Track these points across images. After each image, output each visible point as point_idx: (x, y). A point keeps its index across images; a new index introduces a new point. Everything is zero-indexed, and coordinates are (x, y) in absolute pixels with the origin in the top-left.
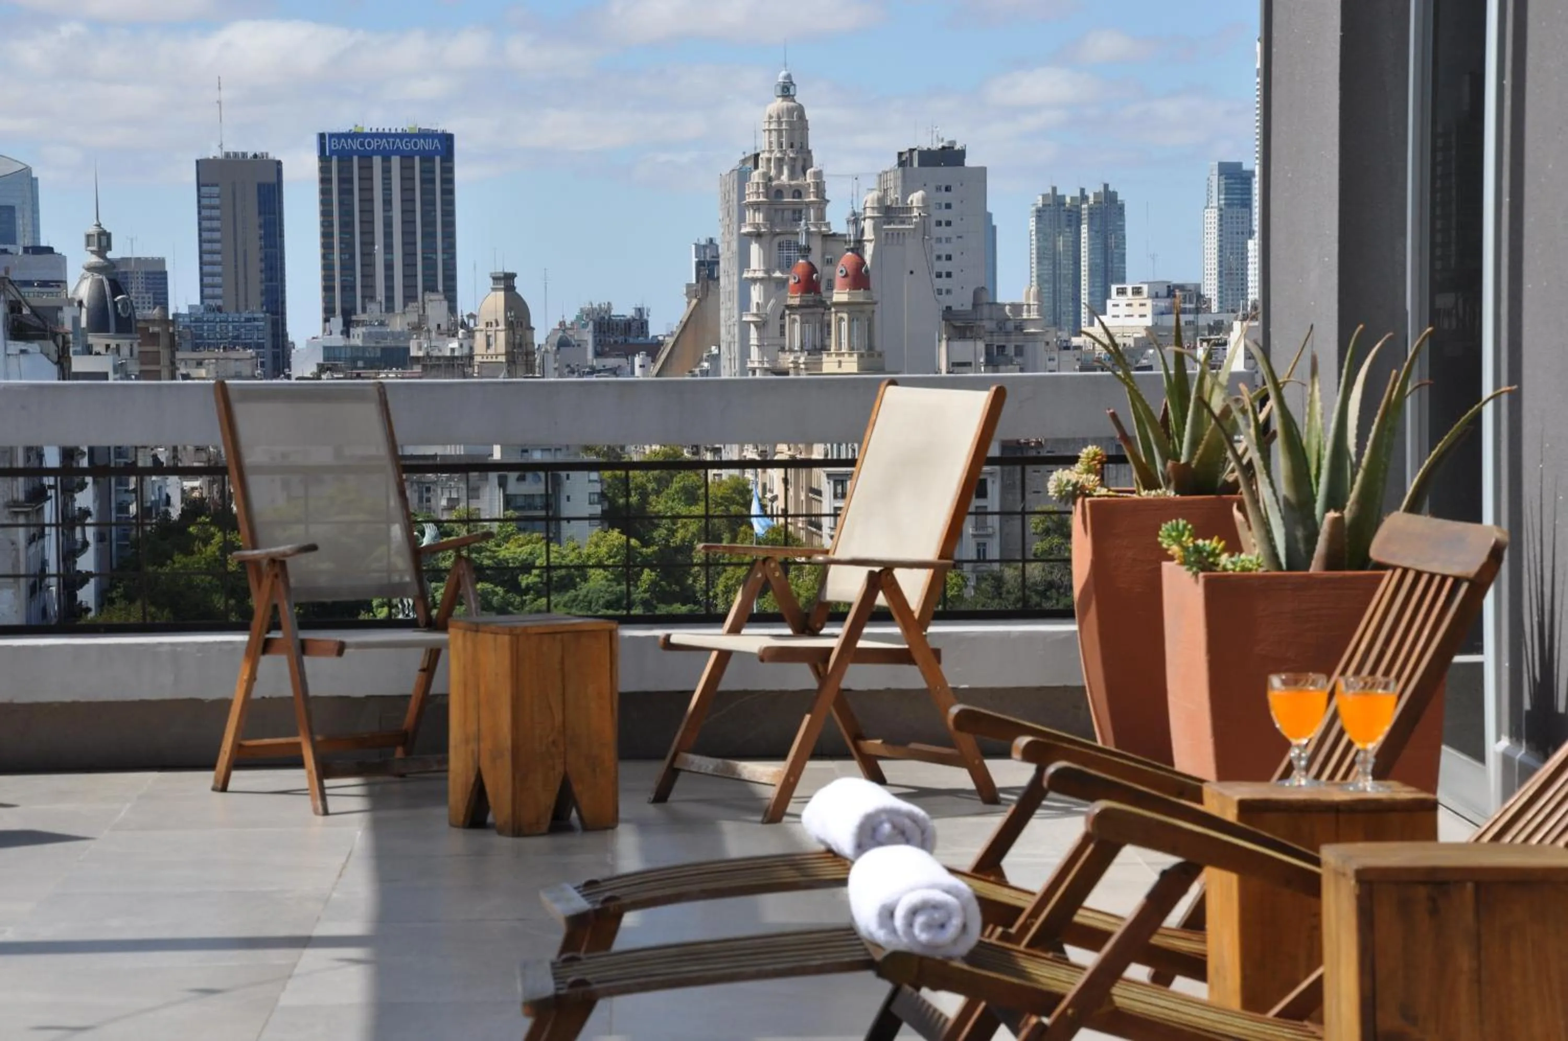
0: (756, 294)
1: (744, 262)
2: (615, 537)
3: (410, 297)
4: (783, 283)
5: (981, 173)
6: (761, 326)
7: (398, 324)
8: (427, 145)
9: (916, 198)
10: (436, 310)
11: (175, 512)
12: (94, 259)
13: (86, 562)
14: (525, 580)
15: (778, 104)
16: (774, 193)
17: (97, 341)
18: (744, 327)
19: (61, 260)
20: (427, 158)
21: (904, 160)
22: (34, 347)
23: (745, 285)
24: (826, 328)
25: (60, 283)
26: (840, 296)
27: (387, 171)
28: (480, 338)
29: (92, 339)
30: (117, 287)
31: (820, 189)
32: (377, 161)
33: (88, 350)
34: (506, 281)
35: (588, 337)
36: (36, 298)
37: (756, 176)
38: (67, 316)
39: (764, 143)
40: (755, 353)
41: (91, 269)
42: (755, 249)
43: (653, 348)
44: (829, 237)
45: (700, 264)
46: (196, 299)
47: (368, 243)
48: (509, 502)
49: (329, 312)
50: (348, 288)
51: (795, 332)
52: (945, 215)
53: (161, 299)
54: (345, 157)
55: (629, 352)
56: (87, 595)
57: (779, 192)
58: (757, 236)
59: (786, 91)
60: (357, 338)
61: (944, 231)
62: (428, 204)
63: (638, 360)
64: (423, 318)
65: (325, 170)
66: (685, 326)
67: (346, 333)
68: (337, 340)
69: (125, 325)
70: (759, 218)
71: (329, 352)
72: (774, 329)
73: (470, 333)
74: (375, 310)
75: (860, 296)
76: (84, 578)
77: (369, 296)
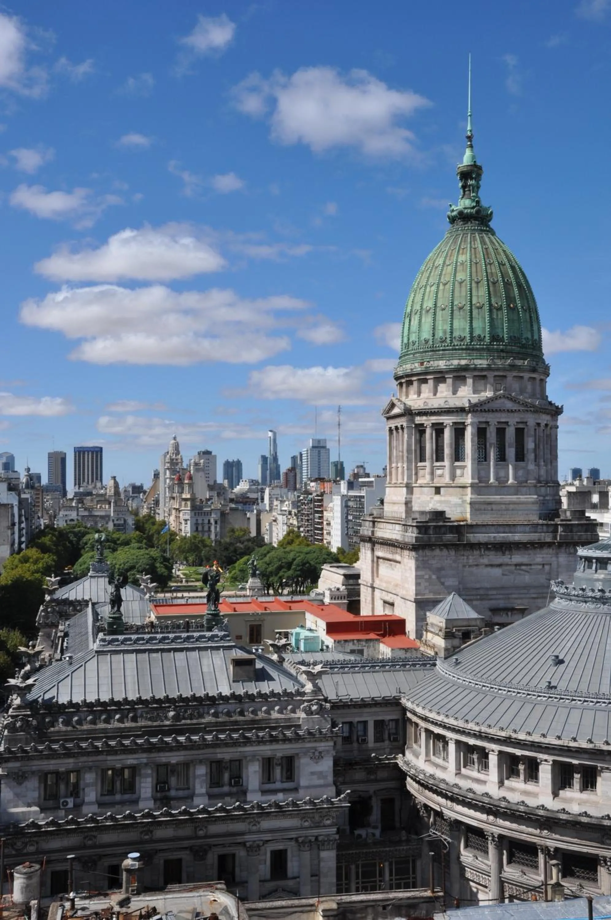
0: (168, 481)
1: (165, 474)
2: (138, 532)
3: (92, 481)
4: (174, 479)
5: (215, 457)
6: (169, 488)
7: (90, 487)
8: (96, 449)
9: (202, 461)
10: (99, 485)
11: (42, 528)
12: (26, 474)
13: (23, 539)
14: (118, 542)
15: (173, 442)
16: (172, 460)
17: (26, 491)
18: (165, 488)
19: (19, 474)
20: (97, 452)
21: (199, 453)
22: (13, 493)
23: (165, 479)
24: (183, 489)
25: (19, 478)
26: (186, 481)
27: (88, 455)
28: (108, 490)
29: (25, 490)
30: (31, 480)
31: (182, 459)
32: (86, 453)
33: (25, 493)
34: (114, 478)
35: (130, 489)
36: (14, 482)
37: (168, 456)
38: (20, 485)
39: (171, 450)
40: (167, 493)
41: (26, 476)
42: (168, 472)
43: (145, 492)
44: (183, 469)
45: (155, 475)
46: (47, 482)
47: (84, 470)
48: (115, 525)
49: (75, 484)
50: (79, 479)
51: (176, 489)
52: (207, 465)
53: (39, 481)
54: (80, 452)
55: (140, 493)
56: (23, 546)
57: (173, 460)
58: (168, 469)
59: (175, 438)
60: (81, 490)
61: (207, 468)
62: (97, 462)
63: (141, 495)
64: (96, 486)
65: (75, 454)
66: (152, 487)
67: (79, 489)
68: (77, 490)
69: (33, 487)
70: (169, 465)
71: (76, 493)
72: (171, 489)
73: (106, 489)
74: (85, 484)
75: (190, 482)
76: (23, 542)
77: (84, 481)
